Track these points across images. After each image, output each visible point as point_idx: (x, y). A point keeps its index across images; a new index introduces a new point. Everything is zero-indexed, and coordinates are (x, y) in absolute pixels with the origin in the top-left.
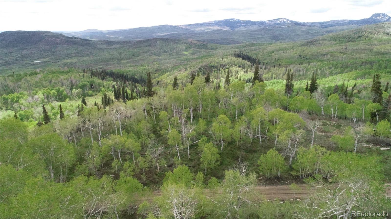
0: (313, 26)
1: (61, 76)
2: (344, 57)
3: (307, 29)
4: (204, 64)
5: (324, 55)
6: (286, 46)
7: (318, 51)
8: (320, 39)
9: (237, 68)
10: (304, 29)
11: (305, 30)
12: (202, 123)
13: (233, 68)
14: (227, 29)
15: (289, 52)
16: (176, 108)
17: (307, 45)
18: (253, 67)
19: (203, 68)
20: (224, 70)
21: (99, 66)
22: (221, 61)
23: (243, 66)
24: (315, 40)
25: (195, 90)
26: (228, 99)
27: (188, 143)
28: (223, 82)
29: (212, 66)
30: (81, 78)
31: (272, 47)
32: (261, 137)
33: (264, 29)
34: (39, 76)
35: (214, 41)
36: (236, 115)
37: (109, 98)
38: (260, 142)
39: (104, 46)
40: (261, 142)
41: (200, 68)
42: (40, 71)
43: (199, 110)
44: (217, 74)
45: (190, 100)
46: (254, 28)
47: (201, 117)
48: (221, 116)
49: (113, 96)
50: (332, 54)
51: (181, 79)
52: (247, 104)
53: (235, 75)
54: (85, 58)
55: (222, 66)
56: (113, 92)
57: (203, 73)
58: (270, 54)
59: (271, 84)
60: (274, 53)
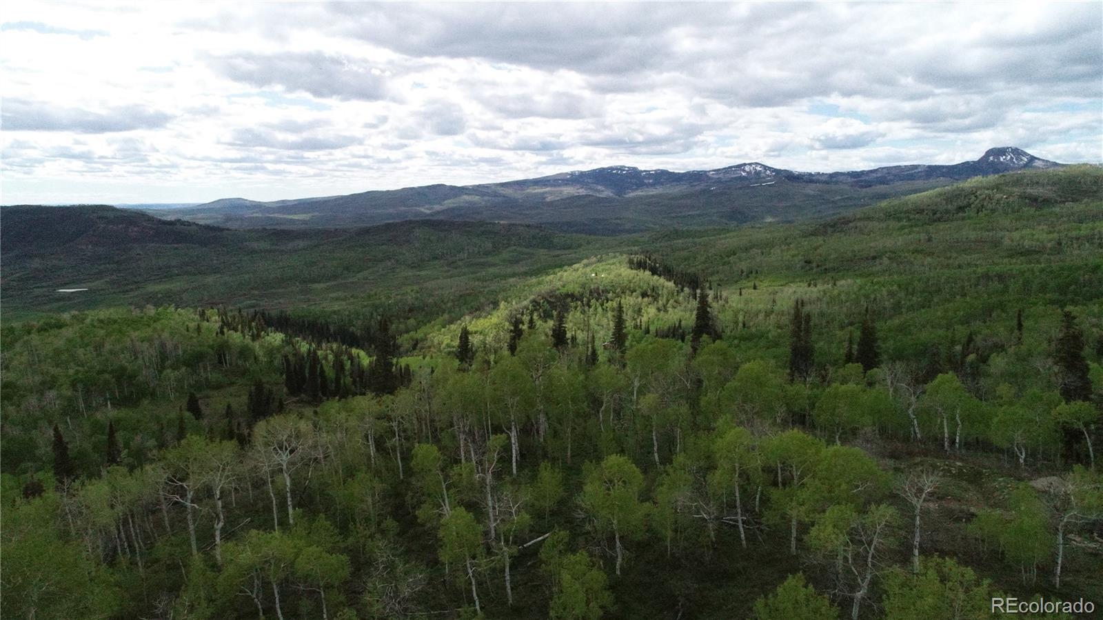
0: (836, 183)
1: (132, 332)
2: (926, 263)
3: (819, 191)
4: (544, 289)
5: (874, 258)
6: (769, 236)
7: (856, 248)
8: (858, 216)
9: (637, 298)
10: (810, 190)
11: (812, 193)
12: (549, 477)
13: (628, 298)
14: (607, 193)
15: (776, 251)
16: (467, 429)
17: (825, 233)
18: (682, 294)
19: (542, 301)
20: (602, 305)
21: (250, 299)
22: (592, 280)
23: (654, 294)
24: (844, 218)
25: (525, 373)
26: (624, 396)
27: (506, 552)
28: (600, 338)
29: (567, 295)
31: (730, 241)
32: (744, 522)
33: (703, 191)
34: (68, 333)
35: (570, 226)
36: (655, 449)
37: (270, 392)
38: (739, 537)
39: (264, 245)
41: (534, 301)
42: (74, 317)
43: (538, 432)
44: (582, 316)
45: (510, 401)
47: (545, 456)
48: (613, 460)
49: (283, 386)
50: (894, 255)
51: (481, 333)
52: (684, 409)
53: (635, 319)
54: (210, 280)
55: (596, 295)
56: (284, 376)
57: (542, 314)
58: (726, 259)
60: (736, 256)
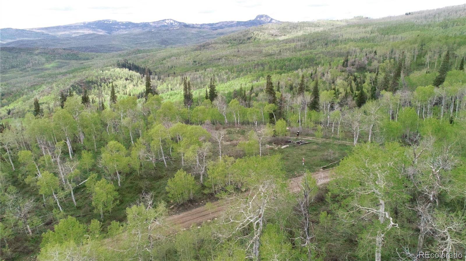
0: (204, 28)
2: (238, 60)
3: (197, 31)
4: (77, 79)
5: (219, 59)
6: (178, 51)
7: (212, 55)
8: (213, 42)
9: (124, 81)
10: (194, 31)
11: (194, 32)
12: (87, 157)
13: (119, 81)
14: (102, 32)
15: (182, 57)
16: (45, 143)
17: (200, 50)
18: (144, 78)
19: (77, 85)
20: (107, 85)
22: (101, 74)
23: (131, 79)
24: (207, 43)
25: (69, 115)
26: (117, 120)
27: (70, 187)
28: (108, 100)
29: (89, 82)
31: (162, 53)
32: (165, 159)
33: (149, 32)
35: (87, 49)
36: (132, 139)
38: (164, 164)
40: (166, 165)
41: (72, 86)
43: (80, 141)
44: (98, 91)
45: (64, 128)
46: (137, 31)
47: (84, 148)
48: (112, 143)
50: (226, 57)
51: (46, 103)
52: (142, 123)
53: (123, 91)
55: (104, 81)
57: (78, 92)
58: (162, 62)
59: (168, 96)
60: (165, 61)
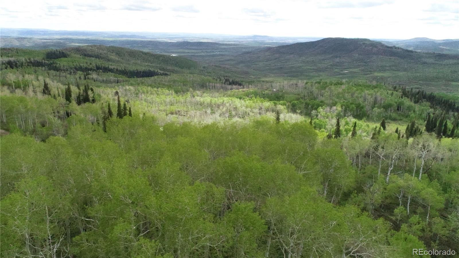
21: (417, 85)
30: (389, 97)
34: (344, 87)
37: (418, 127)
42: (346, 81)
49: (424, 126)
56: (426, 122)
